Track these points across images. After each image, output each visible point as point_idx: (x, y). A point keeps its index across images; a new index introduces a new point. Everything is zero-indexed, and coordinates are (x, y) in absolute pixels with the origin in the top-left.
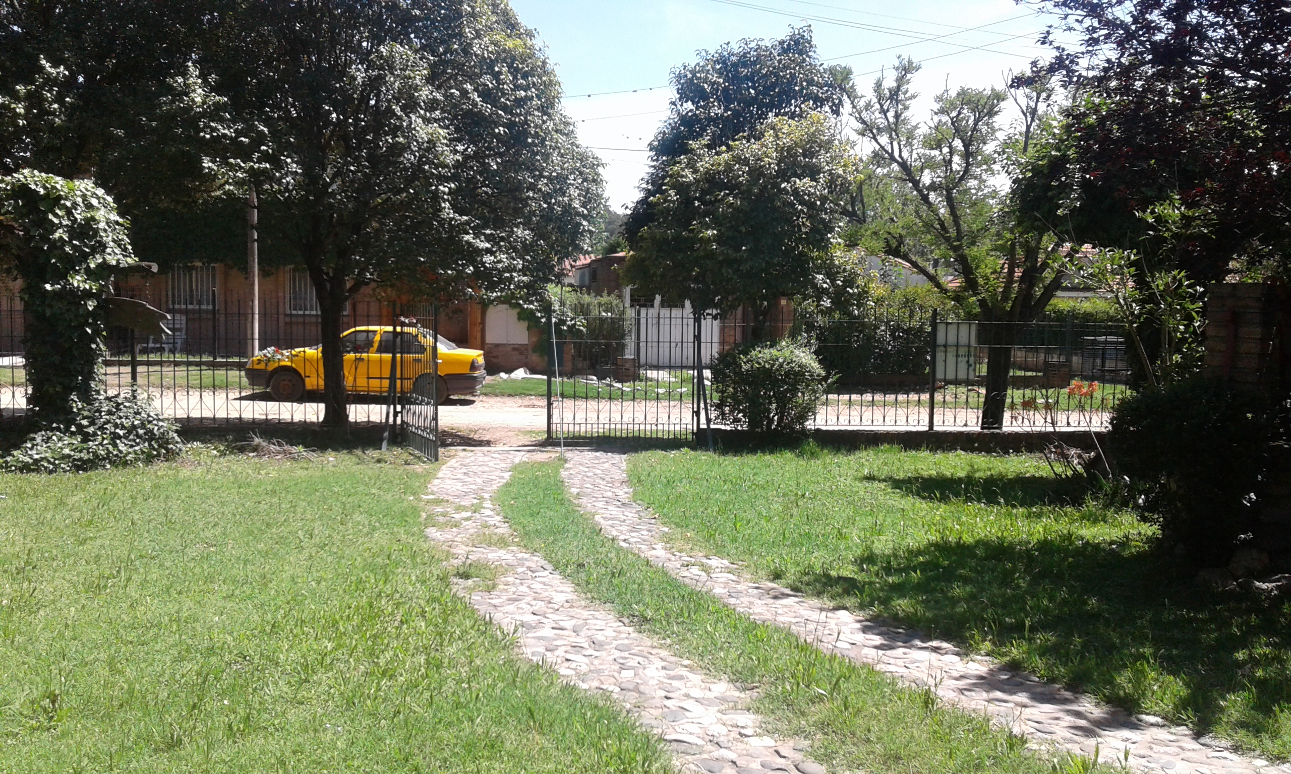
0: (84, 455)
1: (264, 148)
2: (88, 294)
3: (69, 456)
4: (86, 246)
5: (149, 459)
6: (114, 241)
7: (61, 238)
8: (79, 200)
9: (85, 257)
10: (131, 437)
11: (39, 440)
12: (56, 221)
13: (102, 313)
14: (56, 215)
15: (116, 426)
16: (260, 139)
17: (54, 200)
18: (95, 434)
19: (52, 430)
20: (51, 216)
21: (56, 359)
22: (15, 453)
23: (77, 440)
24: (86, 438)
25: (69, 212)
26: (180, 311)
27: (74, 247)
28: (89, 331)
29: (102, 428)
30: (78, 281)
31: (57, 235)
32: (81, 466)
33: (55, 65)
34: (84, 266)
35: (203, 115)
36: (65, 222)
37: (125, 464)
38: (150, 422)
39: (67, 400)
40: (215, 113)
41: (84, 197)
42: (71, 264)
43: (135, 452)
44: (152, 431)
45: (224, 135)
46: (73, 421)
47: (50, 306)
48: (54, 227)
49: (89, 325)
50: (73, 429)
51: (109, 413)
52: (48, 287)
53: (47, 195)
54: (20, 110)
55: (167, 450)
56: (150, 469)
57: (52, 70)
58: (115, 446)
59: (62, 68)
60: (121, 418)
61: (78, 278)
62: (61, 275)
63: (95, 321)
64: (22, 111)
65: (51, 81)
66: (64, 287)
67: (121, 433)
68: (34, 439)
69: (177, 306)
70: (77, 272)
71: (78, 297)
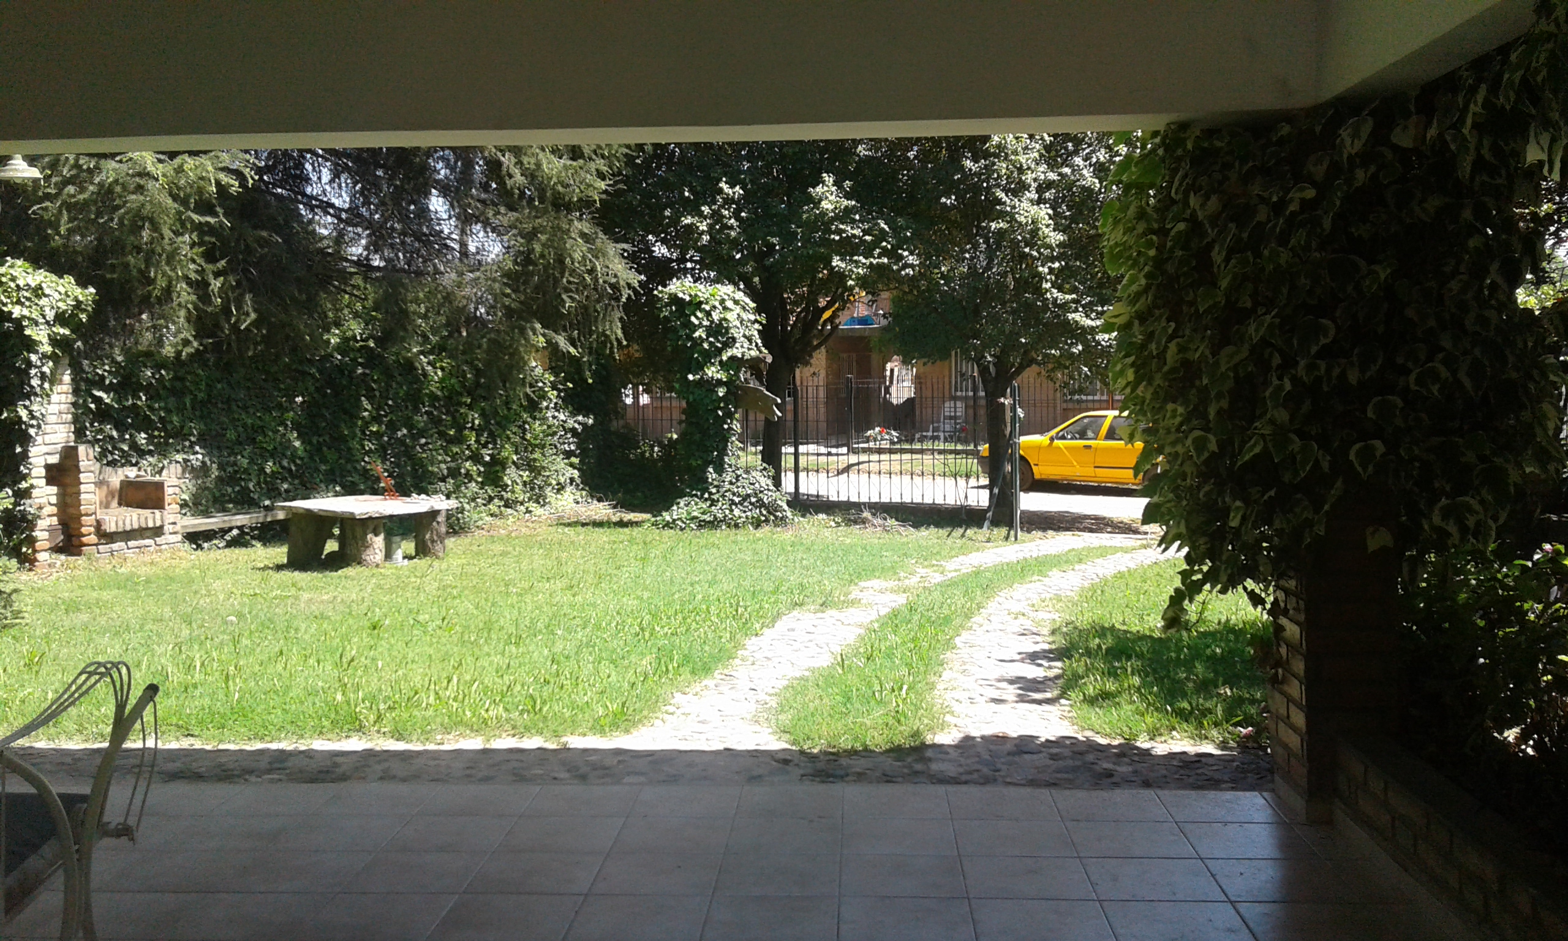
0: (707, 518)
1: (884, 244)
2: (720, 383)
3: (697, 518)
4: (719, 341)
5: (757, 524)
6: (744, 336)
7: (700, 336)
8: (717, 304)
9: (719, 351)
10: (746, 504)
11: (682, 504)
12: (696, 322)
13: (733, 398)
14: (697, 317)
15: (734, 494)
16: (882, 236)
17: (696, 304)
18: (718, 501)
19: (693, 496)
20: (693, 319)
21: (697, 437)
22: (664, 514)
23: (704, 506)
24: (713, 503)
25: (708, 314)
26: (960, 398)
27: (711, 343)
28: (720, 413)
29: (723, 496)
30: (713, 372)
31: (697, 334)
32: (702, 525)
33: (732, 186)
34: (718, 359)
35: (833, 219)
36: (706, 323)
37: (736, 526)
38: (761, 492)
39: (705, 472)
40: (845, 215)
41: (722, 301)
42: (709, 356)
43: (747, 517)
44: (762, 500)
45: (854, 236)
46: (706, 490)
47: (693, 393)
48: (695, 328)
49: (721, 409)
50: (706, 496)
51: (731, 483)
52: (691, 377)
53: (691, 301)
54: (703, 227)
55: (776, 517)
56: (759, 533)
57: (730, 192)
58: (732, 511)
59: (738, 188)
60: (738, 487)
61: (713, 369)
62: (700, 367)
63: (727, 405)
64: (705, 228)
65: (729, 201)
66: (702, 377)
67: (737, 500)
68: (678, 503)
69: (959, 394)
70: (713, 364)
71: (711, 385)
